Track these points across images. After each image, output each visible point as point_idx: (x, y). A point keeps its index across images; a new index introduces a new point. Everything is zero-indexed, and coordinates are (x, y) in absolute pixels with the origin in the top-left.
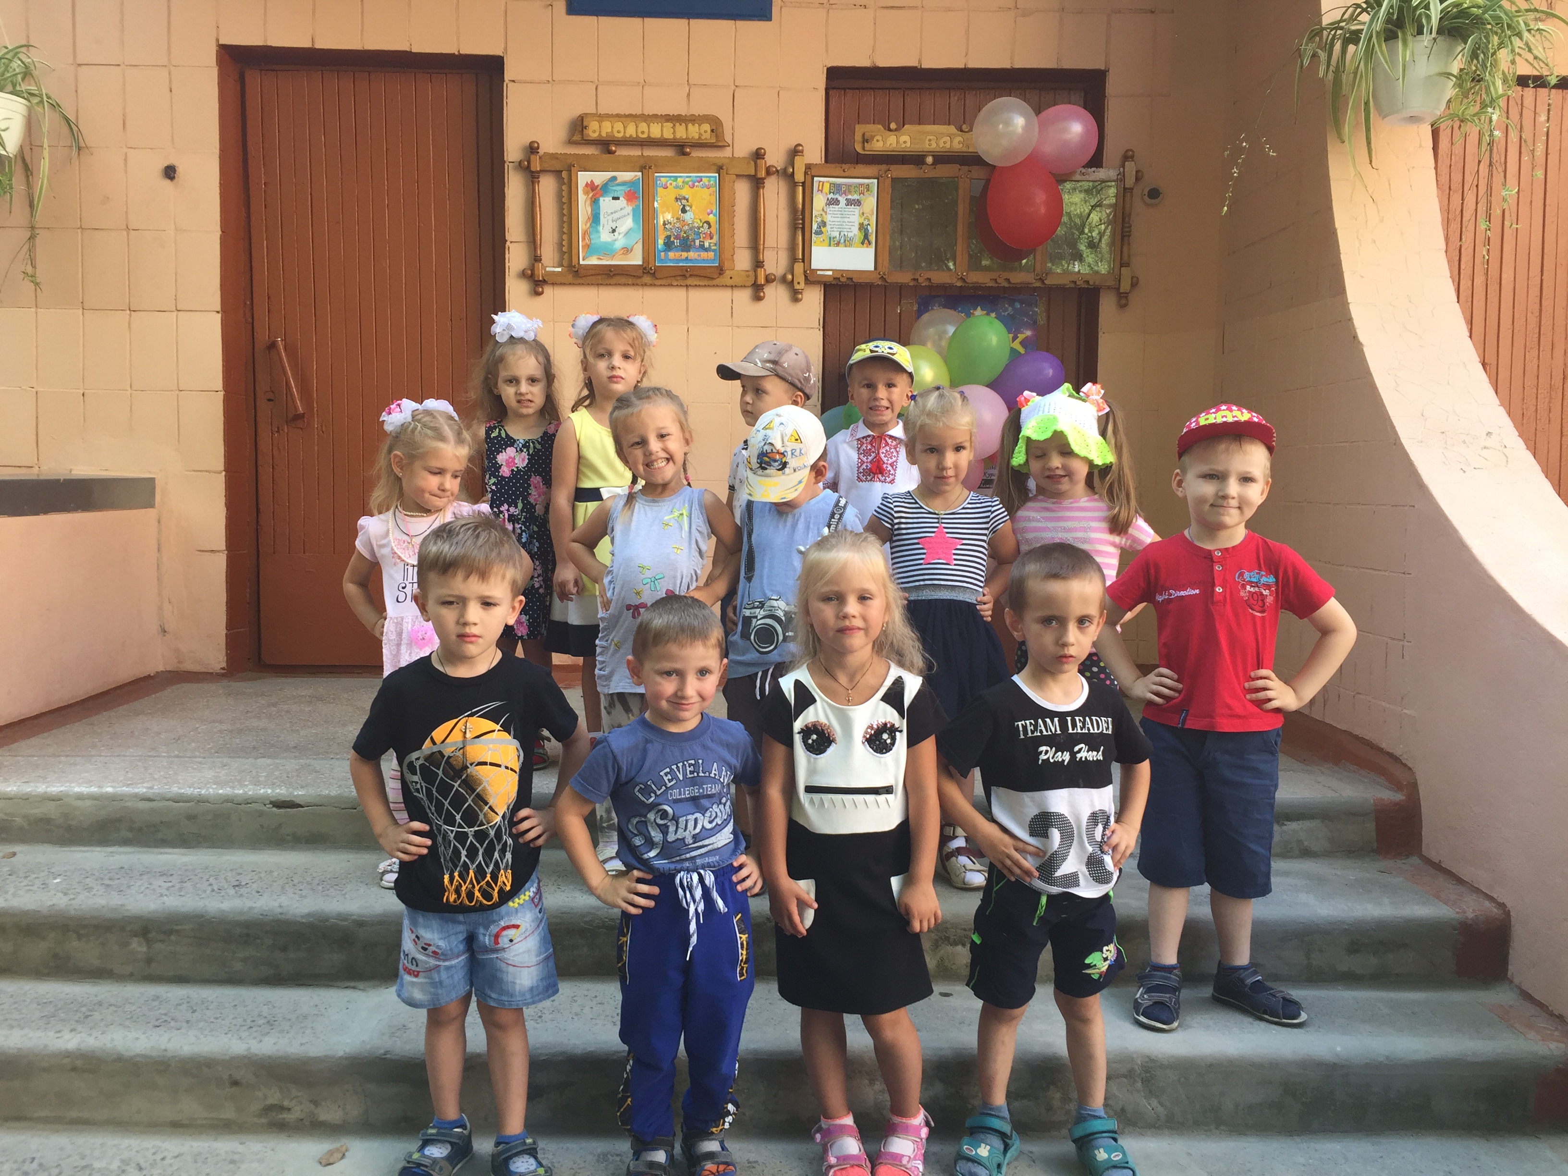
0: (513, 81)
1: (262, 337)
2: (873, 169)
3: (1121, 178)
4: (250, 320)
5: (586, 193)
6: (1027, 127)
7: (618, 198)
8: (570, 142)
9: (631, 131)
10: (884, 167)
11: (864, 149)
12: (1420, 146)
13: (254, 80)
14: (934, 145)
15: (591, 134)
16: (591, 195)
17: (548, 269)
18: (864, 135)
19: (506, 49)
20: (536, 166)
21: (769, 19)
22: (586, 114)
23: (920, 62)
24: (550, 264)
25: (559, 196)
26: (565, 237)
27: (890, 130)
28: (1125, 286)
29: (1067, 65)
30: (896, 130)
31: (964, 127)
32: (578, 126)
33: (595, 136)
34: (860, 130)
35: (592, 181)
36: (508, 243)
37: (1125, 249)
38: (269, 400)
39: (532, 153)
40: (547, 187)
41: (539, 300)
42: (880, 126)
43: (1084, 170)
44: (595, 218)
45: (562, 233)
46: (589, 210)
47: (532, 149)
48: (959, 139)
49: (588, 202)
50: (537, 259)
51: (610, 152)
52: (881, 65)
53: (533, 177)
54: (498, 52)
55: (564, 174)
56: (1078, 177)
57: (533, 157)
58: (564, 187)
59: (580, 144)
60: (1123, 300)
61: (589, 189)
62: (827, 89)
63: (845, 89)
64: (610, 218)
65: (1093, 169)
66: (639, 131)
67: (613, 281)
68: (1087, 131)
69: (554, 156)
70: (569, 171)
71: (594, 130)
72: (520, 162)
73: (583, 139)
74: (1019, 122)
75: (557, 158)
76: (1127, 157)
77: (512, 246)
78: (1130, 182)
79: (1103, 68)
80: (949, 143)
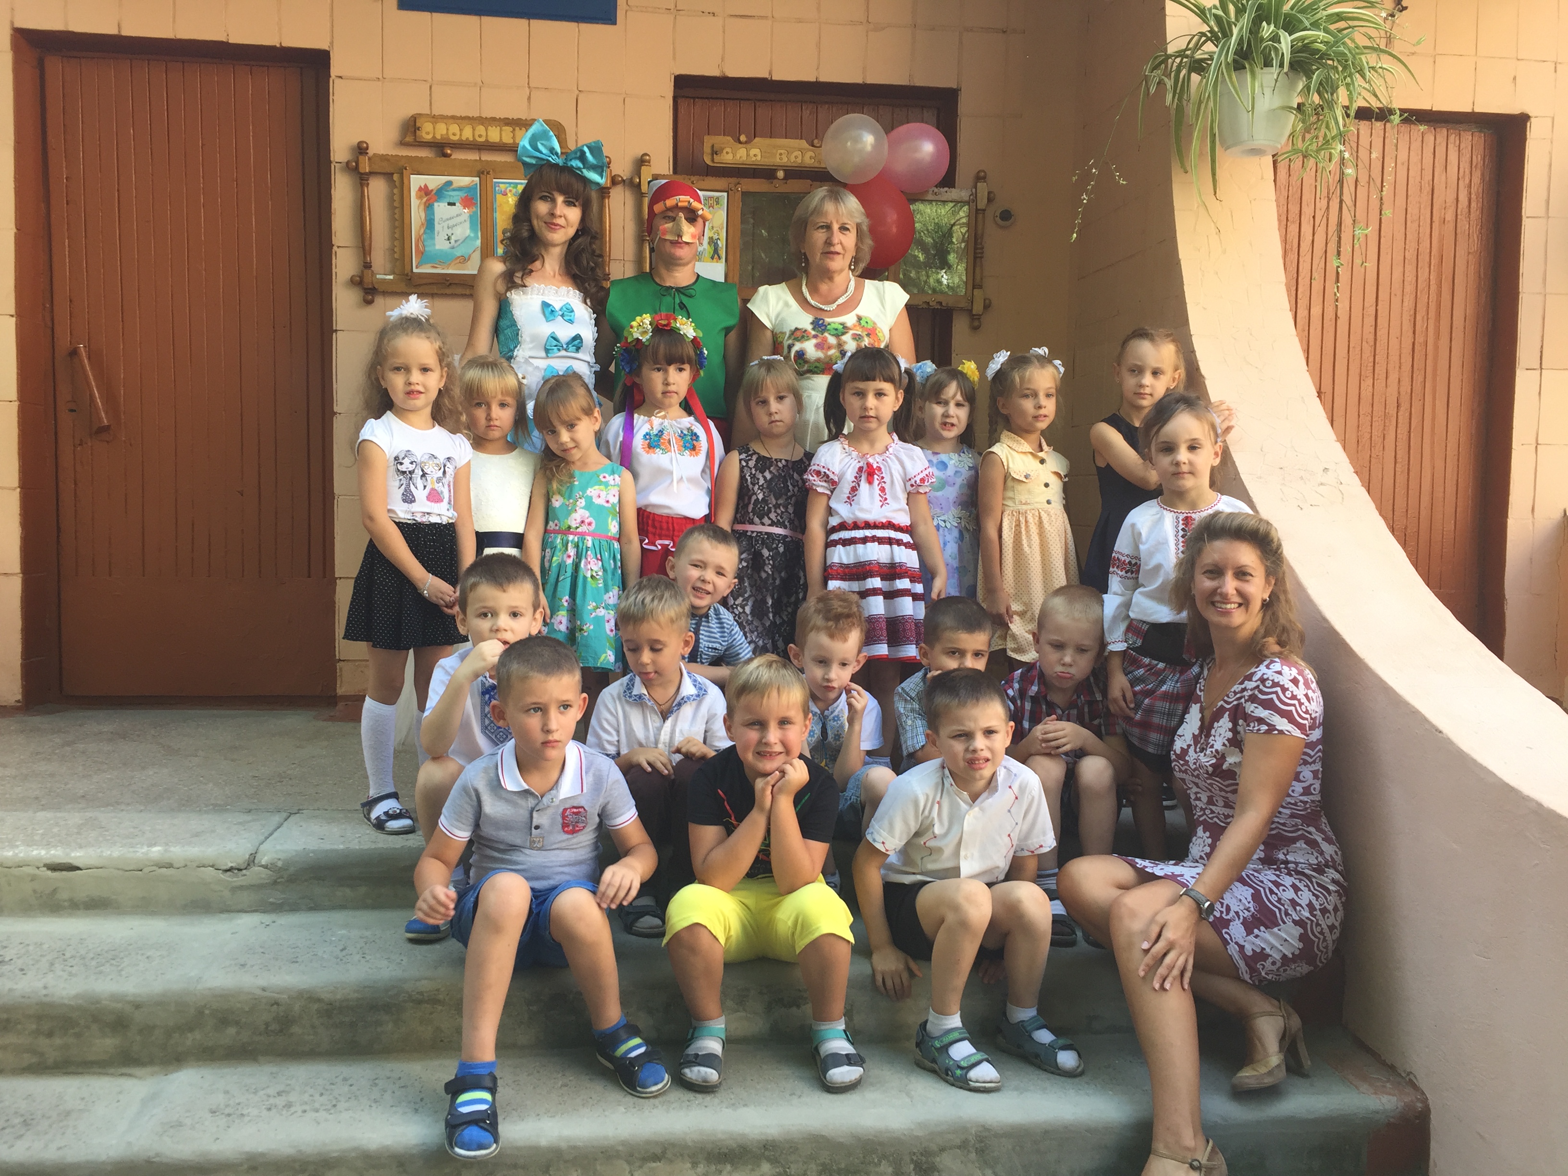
0: (341, 77)
1: (64, 342)
2: (722, 182)
3: (972, 201)
4: (49, 324)
5: (419, 197)
6: (877, 145)
7: (454, 204)
8: (402, 143)
9: (467, 134)
10: (733, 180)
11: (713, 161)
12: (1262, 178)
13: (55, 66)
14: (785, 160)
15: (424, 135)
16: (425, 200)
17: (378, 276)
18: (713, 146)
19: (332, 43)
20: (365, 167)
21: (614, 23)
22: (420, 114)
23: (770, 73)
24: (383, 274)
25: (391, 199)
26: (396, 243)
27: (740, 142)
28: (978, 308)
29: (919, 82)
30: (746, 143)
31: (816, 141)
32: (411, 128)
33: (428, 137)
34: (709, 141)
35: (426, 186)
36: (335, 248)
37: (978, 270)
38: (72, 411)
39: (361, 153)
40: (377, 189)
41: (369, 310)
42: (729, 138)
43: (936, 190)
44: (429, 224)
45: (393, 239)
46: (423, 215)
47: (361, 149)
48: (811, 154)
49: (422, 207)
50: (367, 266)
51: (446, 155)
52: (730, 76)
53: (362, 179)
54: (324, 46)
55: (396, 177)
56: (930, 197)
57: (361, 158)
58: (395, 191)
59: (415, 146)
61: (423, 193)
62: (675, 99)
63: (694, 98)
64: (445, 224)
65: (946, 189)
66: (477, 133)
67: (448, 291)
68: (938, 151)
69: (384, 158)
70: (402, 174)
71: (428, 132)
72: (348, 163)
73: (415, 140)
74: (869, 140)
75: (388, 160)
76: (980, 177)
77: (339, 251)
78: (982, 203)
79: (955, 87)
80: (800, 158)
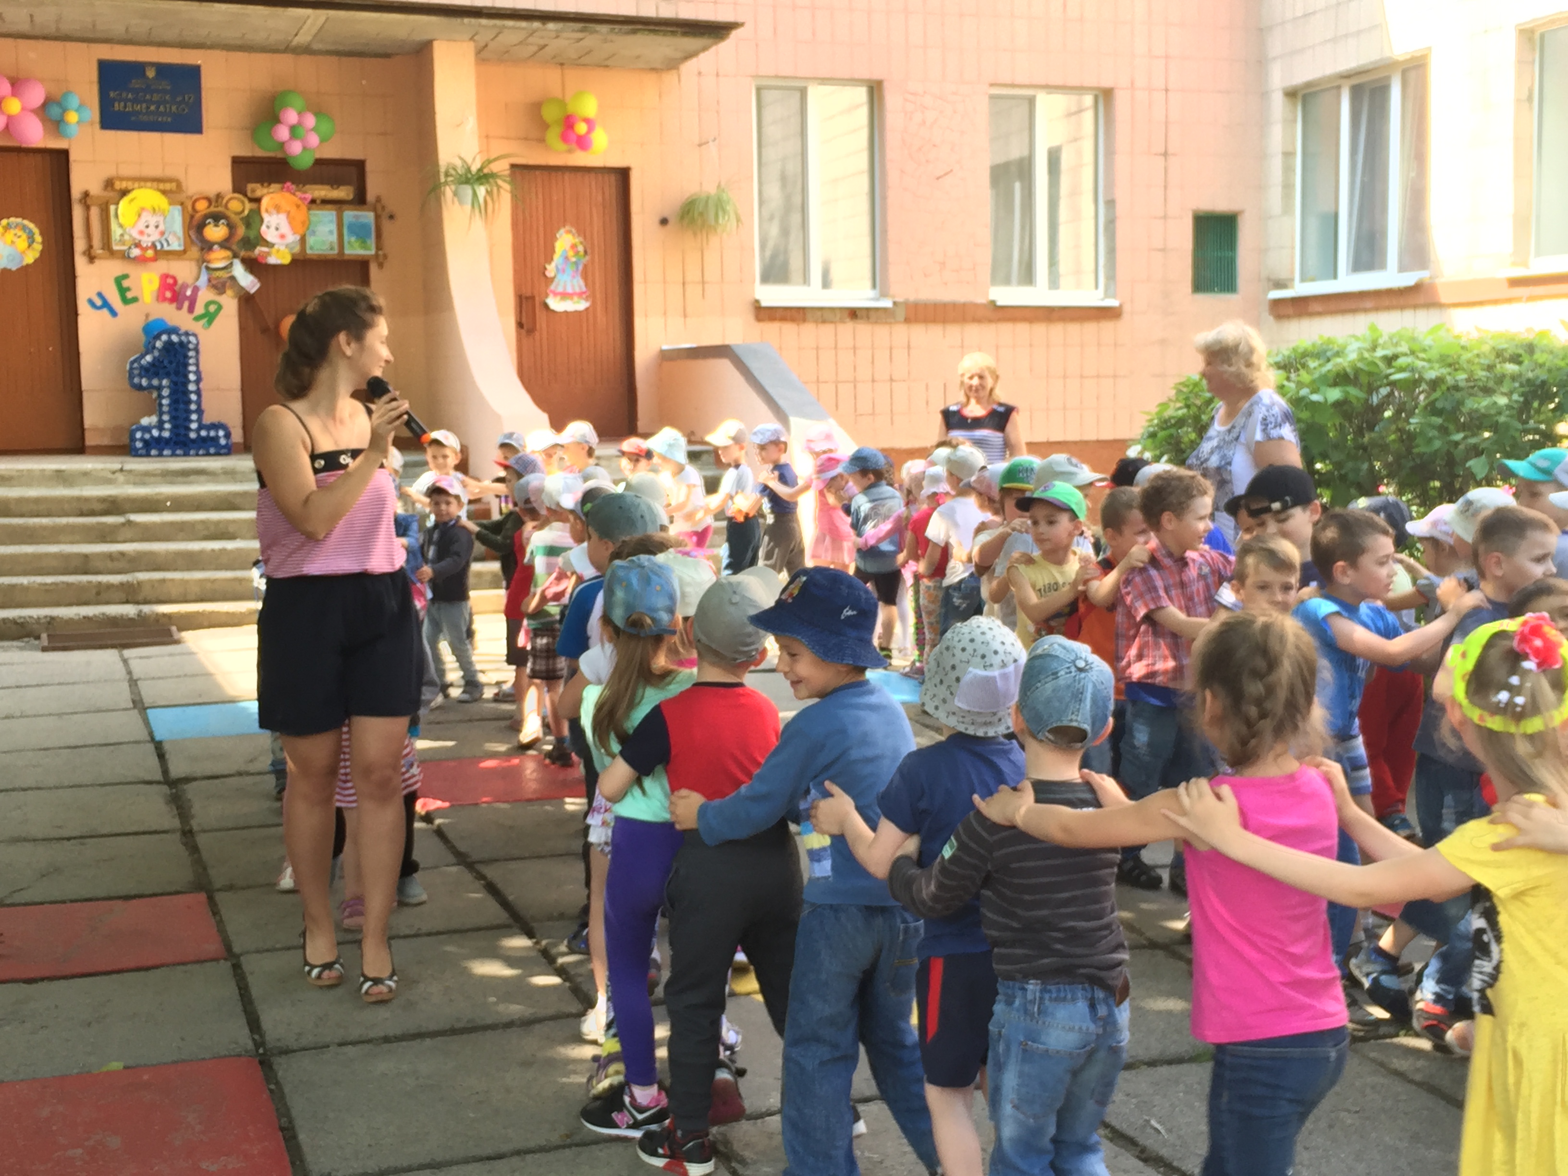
0: (74, 162)
3: (374, 210)
8: (105, 190)
11: (252, 195)
15: (114, 186)
18: (251, 189)
19: (69, 146)
20: (87, 201)
21: (202, 133)
22: (112, 177)
24: (97, 250)
25: (101, 216)
26: (105, 236)
27: (264, 186)
28: (381, 259)
29: (347, 157)
30: (267, 186)
32: (109, 184)
33: (118, 188)
34: (249, 186)
36: (75, 238)
37: (379, 242)
40: (95, 212)
41: (92, 266)
42: (259, 185)
45: (103, 234)
47: (86, 194)
50: (90, 247)
52: (259, 157)
53: (87, 207)
54: (65, 148)
55: (103, 206)
57: (86, 197)
58: (103, 212)
59: (111, 191)
60: (381, 265)
62: (233, 166)
63: (242, 166)
65: (362, 206)
69: (98, 197)
71: (118, 185)
72: (80, 199)
73: (111, 189)
76: (378, 199)
78: (379, 212)
79: (364, 159)
